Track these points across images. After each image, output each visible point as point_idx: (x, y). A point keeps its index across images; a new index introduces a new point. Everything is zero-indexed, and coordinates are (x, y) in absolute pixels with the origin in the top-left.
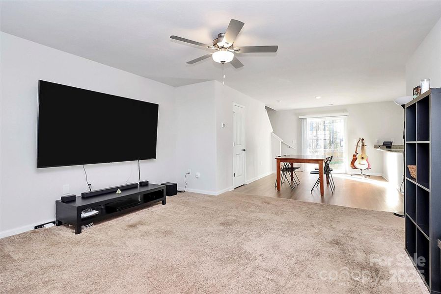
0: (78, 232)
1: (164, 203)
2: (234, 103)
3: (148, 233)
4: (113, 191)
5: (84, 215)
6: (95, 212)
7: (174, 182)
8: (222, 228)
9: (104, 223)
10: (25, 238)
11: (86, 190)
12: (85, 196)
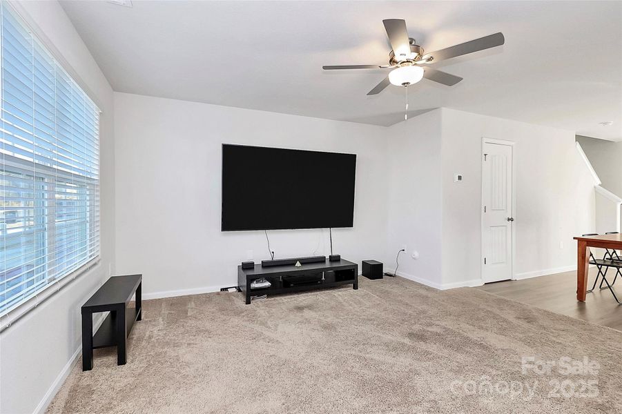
0: (248, 302)
1: (355, 287)
2: (485, 140)
3: (308, 321)
4: (291, 263)
5: (255, 285)
6: (267, 284)
7: (381, 261)
8: (407, 341)
9: (276, 298)
10: (208, 297)
11: (269, 258)
12: (265, 265)
